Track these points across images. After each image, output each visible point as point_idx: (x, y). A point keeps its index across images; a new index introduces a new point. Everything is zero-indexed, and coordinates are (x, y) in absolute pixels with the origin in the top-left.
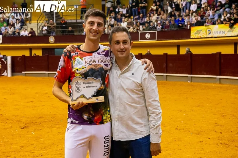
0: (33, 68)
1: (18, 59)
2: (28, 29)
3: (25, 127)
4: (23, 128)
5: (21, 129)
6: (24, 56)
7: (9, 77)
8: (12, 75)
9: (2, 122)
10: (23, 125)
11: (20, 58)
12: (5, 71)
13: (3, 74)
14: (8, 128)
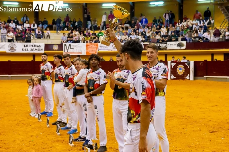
0: (214, 72)
1: (200, 64)
3: (214, 131)
4: (212, 132)
5: (210, 133)
6: (206, 61)
7: (191, 81)
8: (194, 79)
9: (190, 123)
10: (211, 129)
11: (202, 62)
12: (188, 75)
13: (185, 78)
14: (196, 131)
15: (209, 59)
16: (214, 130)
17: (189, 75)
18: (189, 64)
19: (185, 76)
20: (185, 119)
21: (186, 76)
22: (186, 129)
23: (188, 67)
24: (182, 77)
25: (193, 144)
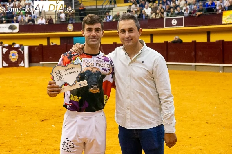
0: (51, 58)
1: (36, 49)
3: (45, 120)
4: (43, 121)
5: (41, 122)
6: (41, 45)
7: (26, 68)
8: (30, 66)
9: (21, 114)
10: (42, 118)
11: (38, 47)
12: (22, 62)
13: (19, 65)
14: (27, 121)
15: (44, 43)
16: (45, 118)
17: (23, 61)
18: (23, 49)
19: (19, 63)
20: (16, 109)
21: (21, 63)
22: (15, 120)
23: (22, 52)
24: (16, 64)
25: (22, 135)
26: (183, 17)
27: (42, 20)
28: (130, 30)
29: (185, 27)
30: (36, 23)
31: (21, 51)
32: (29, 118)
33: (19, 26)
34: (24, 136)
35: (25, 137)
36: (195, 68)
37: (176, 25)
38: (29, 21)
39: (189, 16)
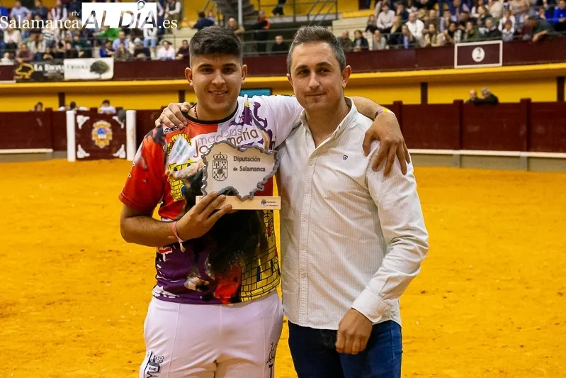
1: (152, 117)
2: (175, 41)
9: (120, 268)
11: (156, 113)
12: (120, 147)
13: (116, 155)
14: (135, 285)
17: (123, 146)
18: (124, 118)
19: (114, 149)
20: (108, 258)
21: (118, 150)
22: (108, 282)
23: (120, 125)
24: (107, 153)
25: (123, 317)
26: (501, 42)
27: (167, 49)
28: (323, 69)
29: (503, 65)
30: (153, 56)
31: (120, 122)
32: (140, 279)
33: (116, 64)
34: (130, 319)
35: (129, 322)
36: (528, 162)
37: (484, 62)
38: (137, 51)
39: (515, 39)
